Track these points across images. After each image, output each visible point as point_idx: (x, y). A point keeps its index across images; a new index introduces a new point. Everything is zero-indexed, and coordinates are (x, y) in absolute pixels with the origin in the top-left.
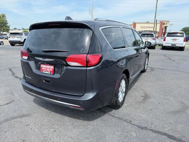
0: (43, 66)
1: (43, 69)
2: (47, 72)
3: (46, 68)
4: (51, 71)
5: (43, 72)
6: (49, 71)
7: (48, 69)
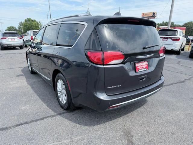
0: (138, 65)
1: (138, 68)
2: (143, 69)
3: (142, 66)
4: (146, 67)
5: (140, 71)
6: (145, 68)
7: (144, 66)
